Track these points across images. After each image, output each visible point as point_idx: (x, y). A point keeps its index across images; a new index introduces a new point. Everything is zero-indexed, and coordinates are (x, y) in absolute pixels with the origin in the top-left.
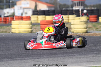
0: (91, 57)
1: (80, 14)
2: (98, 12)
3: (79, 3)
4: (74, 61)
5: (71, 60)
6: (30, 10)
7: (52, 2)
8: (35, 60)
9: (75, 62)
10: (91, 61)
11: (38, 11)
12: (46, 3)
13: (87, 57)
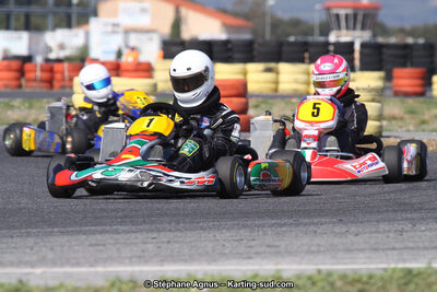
0: (389, 231)
1: (357, 63)
2: (432, 56)
3: (355, 16)
4: (319, 245)
5: (306, 240)
6: (151, 39)
7: (245, 9)
8: (162, 234)
9: (322, 249)
10: (388, 249)
11: (183, 43)
12: (221, 11)
13: (374, 230)
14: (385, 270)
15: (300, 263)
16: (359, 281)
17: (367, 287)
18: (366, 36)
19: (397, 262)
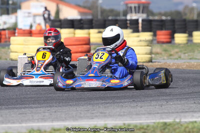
0: (156, 105)
1: (140, 29)
2: (174, 25)
3: (139, 7)
4: (124, 112)
5: (118, 110)
7: (89, 5)
8: (52, 108)
9: (125, 114)
10: (155, 113)
11: (60, 21)
12: (78, 6)
13: (149, 105)
14: (154, 123)
15: (116, 121)
16: (143, 128)
17: (146, 131)
18: (144, 16)
19: (160, 119)
